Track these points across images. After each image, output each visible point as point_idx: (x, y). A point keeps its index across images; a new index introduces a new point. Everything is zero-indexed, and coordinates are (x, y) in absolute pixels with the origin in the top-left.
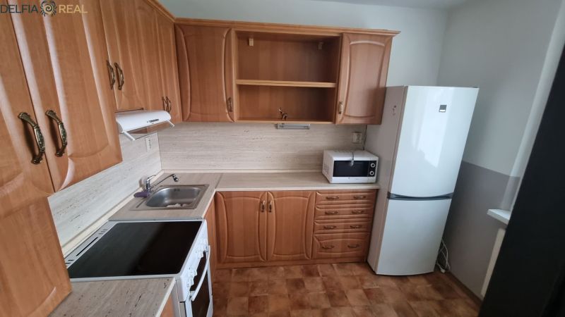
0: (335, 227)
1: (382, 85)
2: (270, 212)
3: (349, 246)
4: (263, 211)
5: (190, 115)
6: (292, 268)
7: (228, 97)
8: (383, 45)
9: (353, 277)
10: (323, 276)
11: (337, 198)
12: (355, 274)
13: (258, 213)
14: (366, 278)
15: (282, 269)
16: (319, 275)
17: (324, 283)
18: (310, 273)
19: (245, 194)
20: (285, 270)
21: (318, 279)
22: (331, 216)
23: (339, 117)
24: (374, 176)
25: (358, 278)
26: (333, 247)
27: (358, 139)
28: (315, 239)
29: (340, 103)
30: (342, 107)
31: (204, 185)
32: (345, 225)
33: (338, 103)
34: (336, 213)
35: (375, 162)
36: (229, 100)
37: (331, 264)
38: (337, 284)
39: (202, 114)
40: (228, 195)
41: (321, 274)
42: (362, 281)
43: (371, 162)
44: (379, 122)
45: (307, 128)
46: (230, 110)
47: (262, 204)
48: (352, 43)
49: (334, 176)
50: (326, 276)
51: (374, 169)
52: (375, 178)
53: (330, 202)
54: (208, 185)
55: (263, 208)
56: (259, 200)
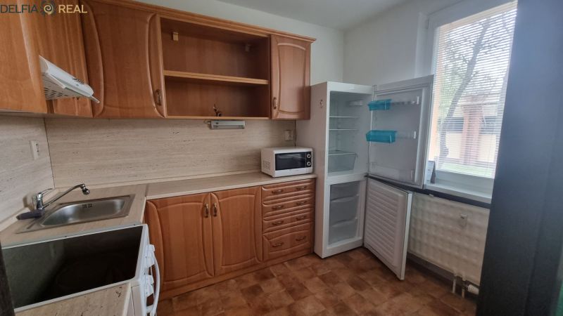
0: (282, 222)
1: (307, 84)
2: (215, 215)
3: (297, 240)
4: (207, 217)
5: (104, 108)
6: (244, 278)
7: (155, 90)
8: (304, 49)
9: (306, 268)
10: (278, 276)
11: (282, 191)
12: (307, 266)
13: (201, 219)
14: (318, 266)
15: (233, 281)
16: (273, 276)
17: (281, 282)
18: (265, 277)
19: (184, 199)
20: (237, 281)
21: (274, 280)
22: (277, 211)
23: (275, 112)
24: (310, 166)
25: (310, 268)
26: (282, 244)
27: (290, 136)
28: (265, 238)
29: (275, 98)
30: (277, 101)
31: (128, 196)
32: (291, 218)
33: (273, 98)
34: (282, 207)
35: (310, 153)
36: (157, 92)
37: (282, 263)
38: (294, 279)
39: (120, 108)
40: (162, 203)
41: (275, 275)
42: (315, 270)
43: (307, 153)
44: (308, 117)
45: (242, 127)
46: (159, 104)
47: (206, 208)
48: (279, 44)
49: (276, 170)
50: (281, 275)
51: (309, 160)
52: (311, 168)
53: (276, 196)
54: (134, 196)
55: (207, 213)
56: (201, 204)
